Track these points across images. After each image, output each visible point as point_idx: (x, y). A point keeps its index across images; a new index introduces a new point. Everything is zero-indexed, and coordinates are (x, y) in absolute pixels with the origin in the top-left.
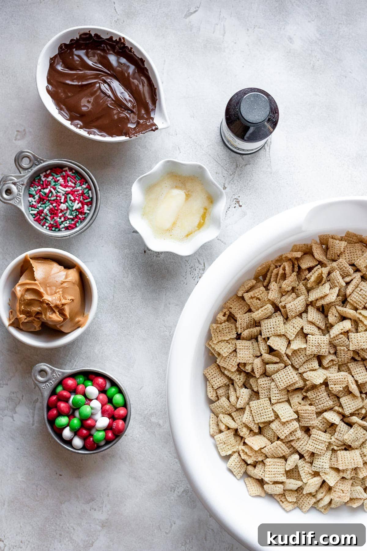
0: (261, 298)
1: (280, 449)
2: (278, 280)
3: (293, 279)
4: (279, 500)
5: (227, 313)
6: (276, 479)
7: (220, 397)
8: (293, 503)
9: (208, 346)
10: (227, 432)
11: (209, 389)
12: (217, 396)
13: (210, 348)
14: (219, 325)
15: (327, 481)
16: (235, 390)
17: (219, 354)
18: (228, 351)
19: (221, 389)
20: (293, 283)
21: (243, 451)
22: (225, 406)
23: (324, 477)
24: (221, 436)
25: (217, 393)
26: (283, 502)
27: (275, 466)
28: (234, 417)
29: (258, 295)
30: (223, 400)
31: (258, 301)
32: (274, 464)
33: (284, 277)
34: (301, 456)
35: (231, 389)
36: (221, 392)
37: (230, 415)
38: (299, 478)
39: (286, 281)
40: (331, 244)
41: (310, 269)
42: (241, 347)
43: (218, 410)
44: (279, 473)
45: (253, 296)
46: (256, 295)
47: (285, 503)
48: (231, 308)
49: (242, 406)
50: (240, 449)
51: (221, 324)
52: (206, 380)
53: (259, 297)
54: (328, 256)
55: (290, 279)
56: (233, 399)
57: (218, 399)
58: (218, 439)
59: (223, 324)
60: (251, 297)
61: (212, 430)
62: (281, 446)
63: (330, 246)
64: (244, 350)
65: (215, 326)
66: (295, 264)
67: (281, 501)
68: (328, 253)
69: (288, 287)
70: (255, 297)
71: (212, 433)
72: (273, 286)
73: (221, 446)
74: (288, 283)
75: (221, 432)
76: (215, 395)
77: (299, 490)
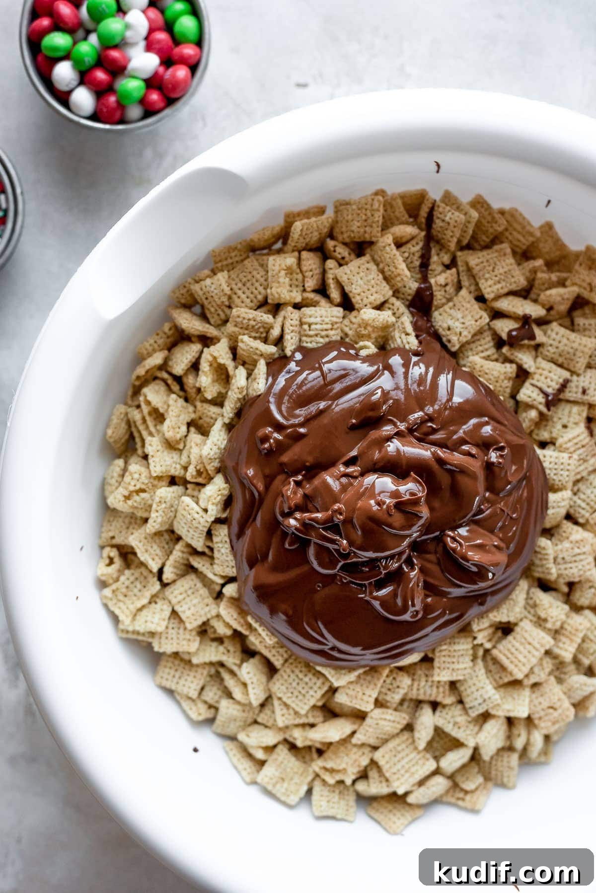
0: (143, 487)
1: (386, 723)
2: (152, 429)
3: (176, 410)
4: (453, 800)
5: (112, 554)
6: (418, 777)
7: (216, 705)
8: (481, 787)
9: (124, 636)
10: (274, 756)
11: (186, 705)
12: (210, 707)
13: (130, 636)
14: (114, 587)
15: (512, 714)
16: (233, 673)
17: (152, 634)
18: (163, 616)
19: (207, 689)
20: (182, 418)
21: (326, 769)
22: (235, 713)
23: (501, 713)
24: (269, 771)
25: (205, 702)
26: (463, 799)
27: (400, 756)
28: (264, 722)
29: (135, 486)
30: (225, 706)
31: (143, 495)
32: (394, 753)
33: (159, 417)
34: (435, 705)
35: (226, 676)
36: (211, 695)
37: (256, 722)
38: (457, 744)
39: (167, 423)
40: (201, 293)
41: (195, 367)
42: (180, 597)
43: (231, 730)
44: (414, 762)
45: (127, 493)
46: (132, 488)
47: (468, 797)
48: (113, 538)
49: (262, 697)
50: (317, 769)
51: (117, 580)
52: (170, 692)
53: (138, 487)
54: (212, 321)
55: (171, 413)
56: (237, 693)
57: (217, 709)
58: (266, 780)
59: (122, 578)
60: (125, 496)
61: (244, 774)
62: (384, 716)
63: (201, 299)
64: (188, 599)
65: (107, 592)
66: (167, 379)
67: (458, 799)
68: (209, 316)
69: (177, 430)
70: (131, 492)
71: (248, 779)
72: (153, 445)
73: (279, 790)
74: (173, 423)
75: (262, 763)
76: (202, 708)
77: (475, 756)
